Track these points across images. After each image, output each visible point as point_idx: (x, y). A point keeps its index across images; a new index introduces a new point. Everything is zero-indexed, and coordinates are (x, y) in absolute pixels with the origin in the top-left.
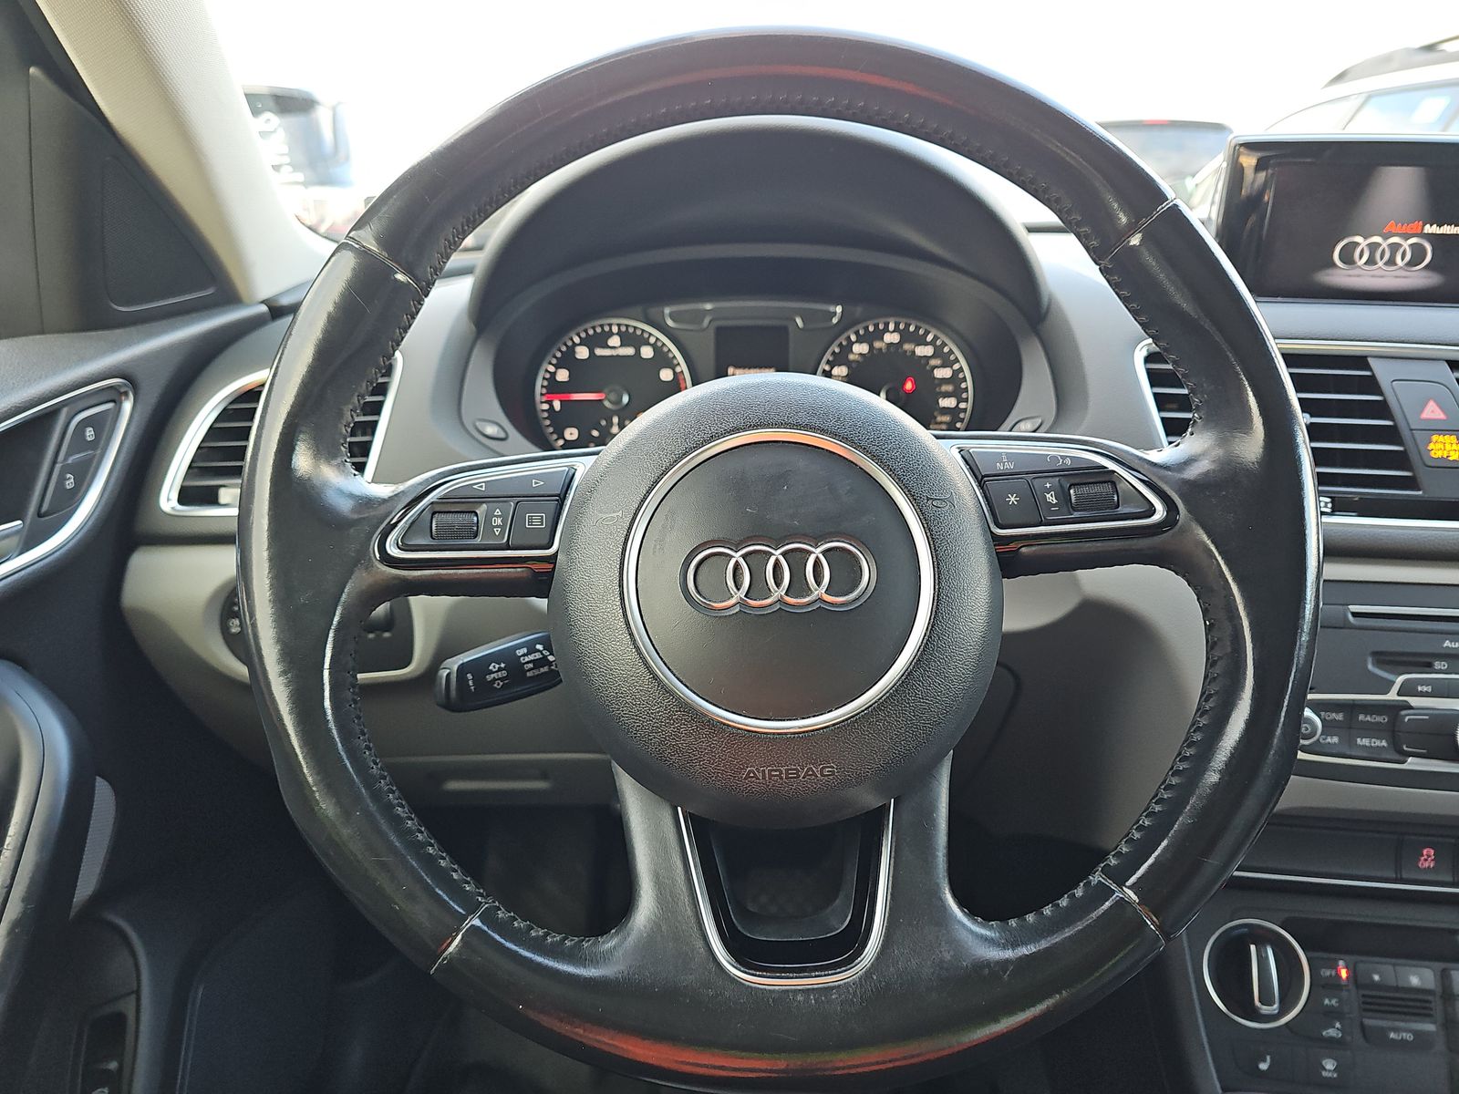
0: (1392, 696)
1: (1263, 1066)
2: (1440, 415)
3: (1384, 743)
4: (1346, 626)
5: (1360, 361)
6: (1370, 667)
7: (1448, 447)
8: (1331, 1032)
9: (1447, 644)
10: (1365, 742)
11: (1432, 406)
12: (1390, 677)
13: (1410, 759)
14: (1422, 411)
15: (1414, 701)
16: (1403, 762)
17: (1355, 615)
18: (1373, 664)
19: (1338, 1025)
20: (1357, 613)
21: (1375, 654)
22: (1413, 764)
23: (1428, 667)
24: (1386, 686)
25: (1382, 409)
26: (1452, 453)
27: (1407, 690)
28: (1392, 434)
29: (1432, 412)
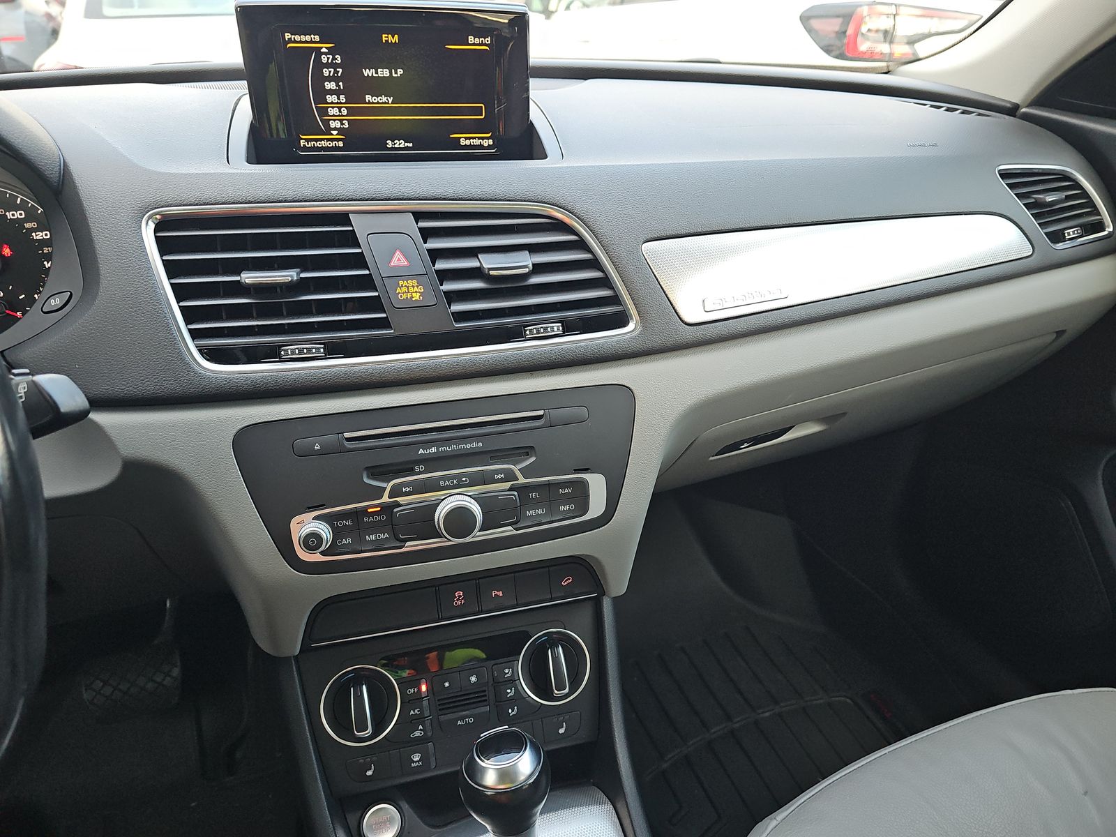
0: (385, 499)
1: (369, 773)
2: (404, 262)
3: (386, 535)
4: (341, 450)
5: (343, 218)
6: (366, 480)
7: (411, 289)
8: (417, 734)
9: (421, 451)
10: (372, 537)
11: (398, 255)
12: (384, 485)
13: (408, 544)
14: (390, 262)
15: (400, 500)
16: (403, 546)
17: (349, 440)
18: (368, 477)
19: (421, 727)
20: (350, 438)
21: (367, 468)
22: (412, 546)
23: (411, 471)
24: (379, 492)
25: (360, 261)
26: (414, 295)
27: (396, 492)
28: (367, 282)
29: (398, 260)
